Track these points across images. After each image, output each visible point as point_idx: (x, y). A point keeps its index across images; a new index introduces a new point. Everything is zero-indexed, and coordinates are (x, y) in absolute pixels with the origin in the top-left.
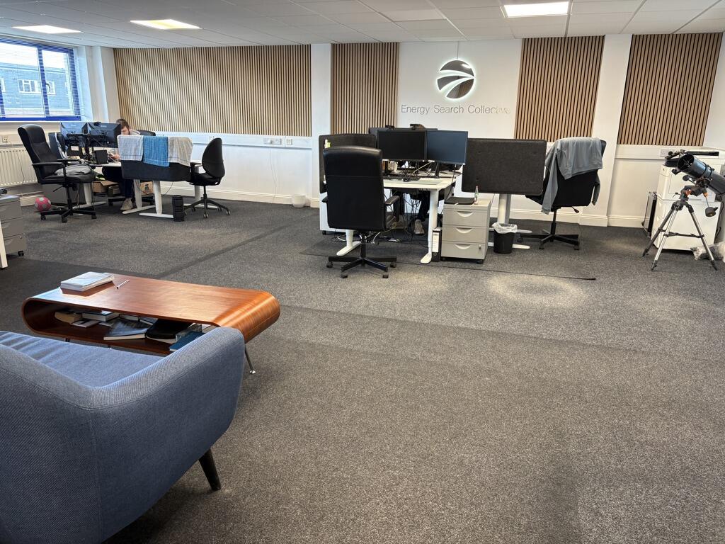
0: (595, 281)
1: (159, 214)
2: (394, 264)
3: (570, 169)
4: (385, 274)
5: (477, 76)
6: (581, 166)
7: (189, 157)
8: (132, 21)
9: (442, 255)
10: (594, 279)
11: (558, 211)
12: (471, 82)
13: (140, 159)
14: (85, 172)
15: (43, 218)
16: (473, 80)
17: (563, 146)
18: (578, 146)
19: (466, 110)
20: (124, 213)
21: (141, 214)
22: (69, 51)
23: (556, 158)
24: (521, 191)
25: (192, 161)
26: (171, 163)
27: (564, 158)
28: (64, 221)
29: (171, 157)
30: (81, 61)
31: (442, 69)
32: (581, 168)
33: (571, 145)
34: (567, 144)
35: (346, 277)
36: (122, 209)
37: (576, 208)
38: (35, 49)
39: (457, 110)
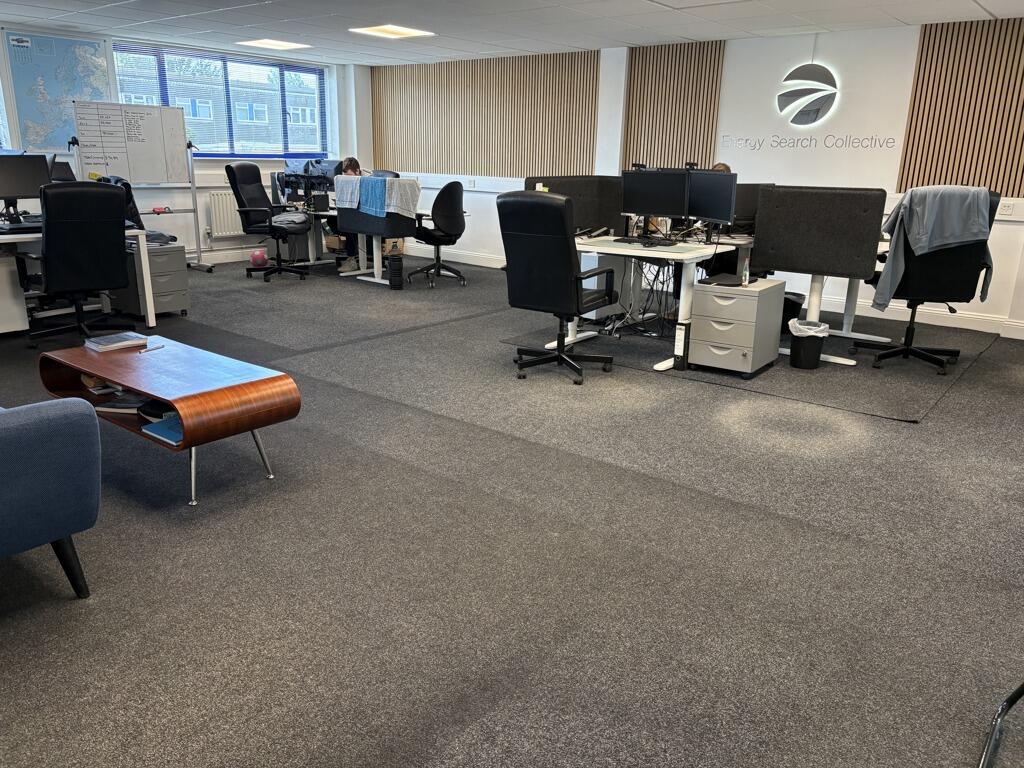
0: (915, 425)
1: (378, 279)
2: (608, 367)
3: (924, 238)
4: (579, 379)
5: (844, 87)
6: (947, 235)
7: (415, 206)
8: (350, 30)
9: (690, 361)
10: (915, 422)
11: (920, 308)
12: (832, 97)
13: (355, 206)
14: (297, 221)
15: (249, 275)
16: (835, 94)
17: (916, 200)
18: (944, 200)
19: (821, 144)
20: (341, 274)
21: (358, 278)
22: (320, 73)
23: (902, 220)
24: (840, 271)
25: (419, 212)
26: (388, 213)
27: (915, 219)
28: (267, 281)
29: (389, 205)
30: (331, 83)
31: (786, 80)
32: (947, 238)
33: (929, 200)
34: (924, 197)
35: (524, 377)
36: (339, 270)
37: (951, 304)
38: (276, 70)
39: (805, 143)
